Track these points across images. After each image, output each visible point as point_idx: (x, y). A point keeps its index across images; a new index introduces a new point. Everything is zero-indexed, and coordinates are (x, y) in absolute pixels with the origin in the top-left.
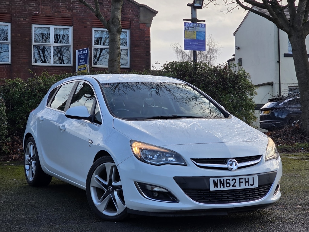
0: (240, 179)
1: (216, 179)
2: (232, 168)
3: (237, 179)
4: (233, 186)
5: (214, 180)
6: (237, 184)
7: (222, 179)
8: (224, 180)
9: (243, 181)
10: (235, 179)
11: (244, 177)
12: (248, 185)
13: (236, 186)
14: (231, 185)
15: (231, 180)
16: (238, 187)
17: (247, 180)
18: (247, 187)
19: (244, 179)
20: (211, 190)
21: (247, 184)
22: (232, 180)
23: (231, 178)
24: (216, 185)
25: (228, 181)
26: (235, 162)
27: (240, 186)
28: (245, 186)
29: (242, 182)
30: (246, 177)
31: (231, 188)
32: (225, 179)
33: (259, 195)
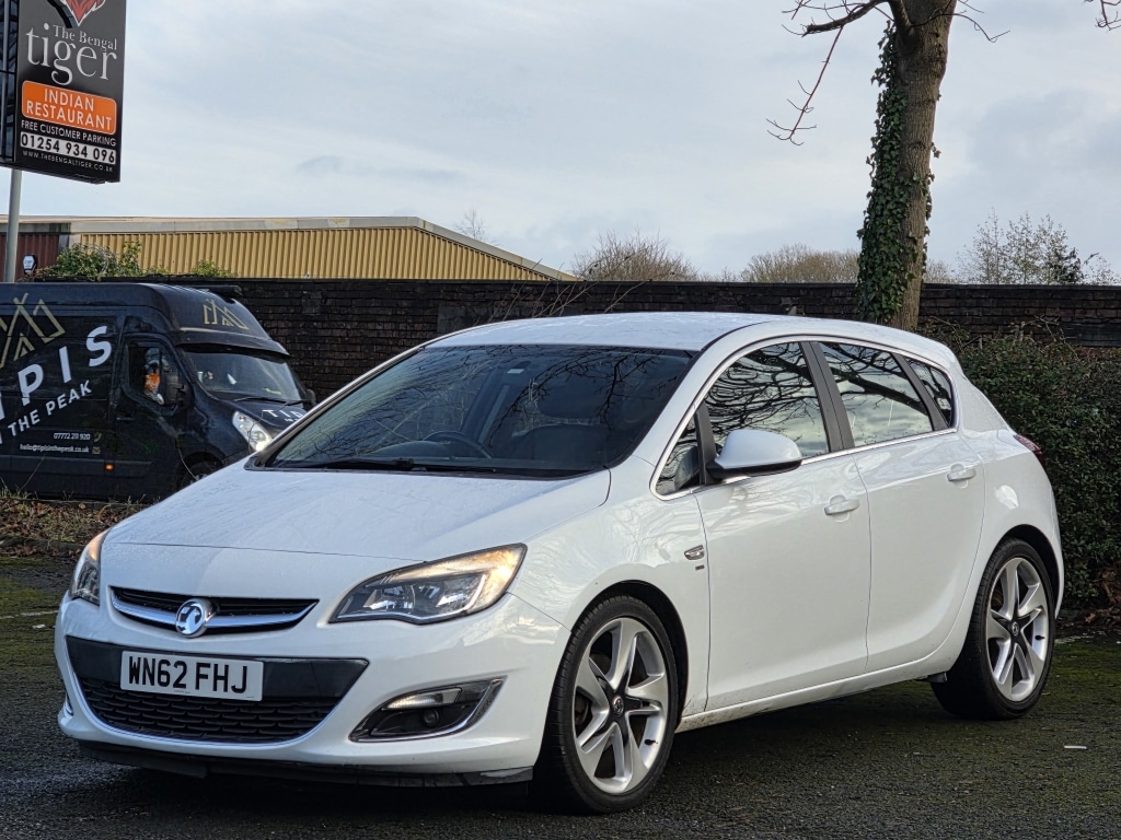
0: (200, 665)
1: (136, 655)
2: (184, 629)
3: (192, 662)
4: (177, 685)
5: (131, 658)
6: (190, 679)
7: (150, 657)
8: (154, 660)
9: (210, 672)
10: (183, 664)
11: (212, 661)
12: (226, 690)
13: (184, 686)
14: (173, 680)
15: (172, 663)
16: (190, 691)
17: (221, 672)
18: (220, 694)
19: (212, 667)
20: (123, 687)
21: (221, 683)
22: (176, 665)
23: (173, 659)
24: (134, 672)
25: (164, 667)
26: (199, 609)
27: (197, 687)
28: (215, 689)
29: (206, 677)
30: (222, 663)
31: (170, 690)
32: (159, 657)
33: (276, 728)
